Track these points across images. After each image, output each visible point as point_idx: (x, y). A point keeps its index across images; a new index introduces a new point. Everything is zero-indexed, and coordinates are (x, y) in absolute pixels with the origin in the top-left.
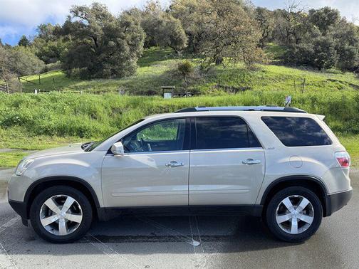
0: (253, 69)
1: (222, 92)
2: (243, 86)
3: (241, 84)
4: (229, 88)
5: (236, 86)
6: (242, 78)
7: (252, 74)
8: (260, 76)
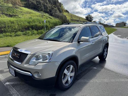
0: (16, 8)
1: (5, 16)
2: (14, 14)
3: (13, 13)
4: (8, 14)
5: (11, 14)
6: (13, 11)
7: (17, 10)
8: (20, 11)
